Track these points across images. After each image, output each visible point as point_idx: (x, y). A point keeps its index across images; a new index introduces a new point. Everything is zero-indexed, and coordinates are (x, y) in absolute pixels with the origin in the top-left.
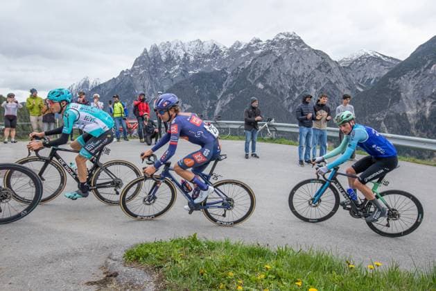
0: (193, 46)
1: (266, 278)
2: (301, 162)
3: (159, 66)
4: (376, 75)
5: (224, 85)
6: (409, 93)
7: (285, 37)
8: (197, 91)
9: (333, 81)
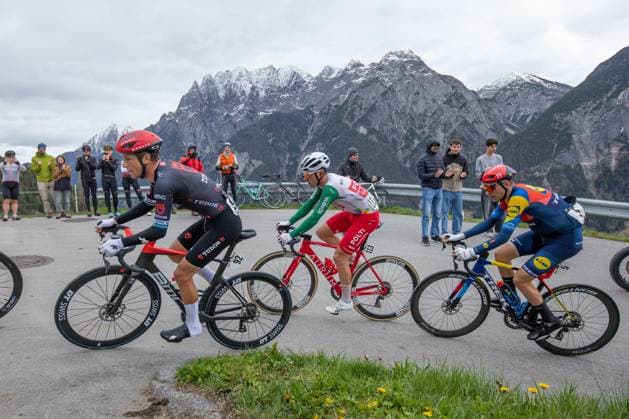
0: (264, 76)
1: (380, 406)
2: (425, 240)
3: (216, 106)
4: (534, 110)
5: (309, 131)
6: (584, 135)
7: (397, 59)
8: (270, 141)
9: (470, 121)
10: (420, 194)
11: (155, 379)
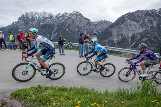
0: (42, 14)
1: (64, 99)
2: (80, 56)
3: (29, 21)
4: (105, 27)
5: (54, 29)
8: (44, 31)
9: (92, 29)
10: (79, 45)
11: (4, 97)
